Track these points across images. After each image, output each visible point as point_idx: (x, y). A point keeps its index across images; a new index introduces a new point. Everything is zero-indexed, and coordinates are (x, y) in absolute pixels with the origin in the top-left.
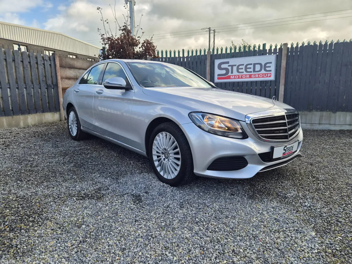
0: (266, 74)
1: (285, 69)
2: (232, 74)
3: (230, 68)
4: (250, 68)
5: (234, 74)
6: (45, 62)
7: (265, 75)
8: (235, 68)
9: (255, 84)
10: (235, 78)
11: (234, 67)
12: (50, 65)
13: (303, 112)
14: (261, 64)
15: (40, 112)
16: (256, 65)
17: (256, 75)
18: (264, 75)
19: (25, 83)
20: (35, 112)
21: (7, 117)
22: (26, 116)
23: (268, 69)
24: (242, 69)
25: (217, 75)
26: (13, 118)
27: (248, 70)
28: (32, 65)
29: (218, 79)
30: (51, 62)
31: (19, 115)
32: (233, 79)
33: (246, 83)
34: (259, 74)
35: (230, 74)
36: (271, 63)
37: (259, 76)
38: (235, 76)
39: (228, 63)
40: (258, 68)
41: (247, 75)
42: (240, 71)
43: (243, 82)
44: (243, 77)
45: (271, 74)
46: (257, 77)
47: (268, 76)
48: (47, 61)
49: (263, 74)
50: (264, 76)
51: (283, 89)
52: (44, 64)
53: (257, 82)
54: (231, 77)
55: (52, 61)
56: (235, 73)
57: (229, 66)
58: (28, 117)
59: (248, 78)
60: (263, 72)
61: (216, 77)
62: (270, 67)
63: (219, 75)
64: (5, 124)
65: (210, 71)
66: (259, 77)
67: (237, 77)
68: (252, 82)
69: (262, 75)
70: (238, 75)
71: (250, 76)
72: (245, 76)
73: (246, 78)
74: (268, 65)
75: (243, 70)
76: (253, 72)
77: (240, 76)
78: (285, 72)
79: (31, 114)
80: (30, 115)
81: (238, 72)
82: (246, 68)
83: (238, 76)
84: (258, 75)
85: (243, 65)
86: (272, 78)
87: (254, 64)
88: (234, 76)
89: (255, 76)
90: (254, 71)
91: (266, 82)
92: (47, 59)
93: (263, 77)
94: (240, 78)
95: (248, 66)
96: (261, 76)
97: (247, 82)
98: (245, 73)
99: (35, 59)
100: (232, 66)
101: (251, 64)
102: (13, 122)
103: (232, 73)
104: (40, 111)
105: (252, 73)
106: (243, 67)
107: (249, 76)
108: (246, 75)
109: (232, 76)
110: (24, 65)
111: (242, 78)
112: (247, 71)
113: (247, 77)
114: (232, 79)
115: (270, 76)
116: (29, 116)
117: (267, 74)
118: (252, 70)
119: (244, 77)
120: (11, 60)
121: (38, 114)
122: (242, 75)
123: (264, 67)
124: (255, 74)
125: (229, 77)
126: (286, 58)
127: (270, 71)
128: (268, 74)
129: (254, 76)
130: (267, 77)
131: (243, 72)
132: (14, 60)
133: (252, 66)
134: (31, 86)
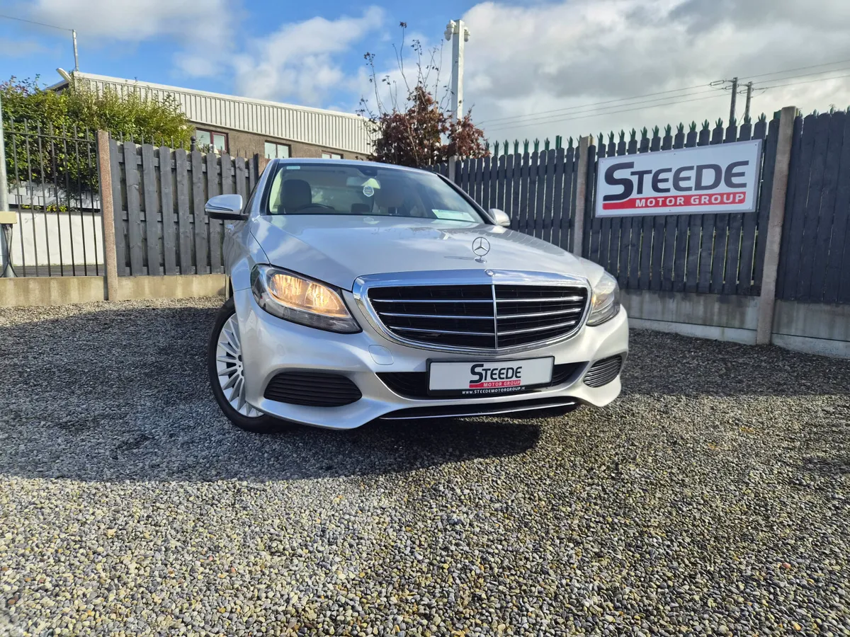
0: (732, 196)
1: (785, 179)
2: (640, 196)
3: (635, 179)
4: (688, 179)
5: (644, 195)
6: (238, 171)
7: (728, 199)
8: (648, 179)
9: (699, 222)
10: (647, 206)
11: (645, 176)
12: (248, 178)
13: (837, 306)
14: (717, 168)
15: (217, 272)
16: (704, 171)
17: (703, 197)
18: (723, 198)
19: (192, 212)
20: (208, 271)
21: (151, 277)
22: (190, 277)
23: (735, 180)
24: (666, 180)
25: (602, 199)
26: (163, 279)
27: (682, 184)
28: (209, 178)
29: (606, 207)
30: (249, 173)
31: (174, 275)
32: (642, 207)
33: (676, 217)
34: (710, 196)
35: (634, 195)
36: (746, 163)
37: (710, 200)
38: (647, 199)
39: (630, 165)
40: (708, 177)
41: (678, 198)
42: (661, 185)
43: (667, 217)
44: (668, 203)
45: (744, 193)
46: (705, 204)
47: (737, 201)
48: (241, 170)
49: (722, 195)
50: (725, 201)
51: (777, 238)
52: (234, 176)
53: (705, 217)
54: (638, 201)
55: (252, 171)
56: (648, 191)
57: (633, 173)
58: (192, 280)
59: (680, 205)
60: (723, 188)
61: (600, 202)
62: (742, 174)
63: (606, 198)
64: (147, 290)
65: (584, 187)
66: (710, 203)
67: (651, 202)
68: (691, 217)
69: (719, 197)
70: (655, 198)
71: (687, 201)
72: (673, 200)
73: (675, 205)
74: (736, 170)
75: (669, 185)
76: (695, 190)
77: (661, 200)
78: (784, 188)
79: (200, 274)
80: (197, 276)
81: (656, 188)
82: (677, 179)
83: (654, 201)
84: (708, 198)
85: (669, 170)
86: (748, 205)
87: (697, 166)
88: (644, 201)
89: (700, 200)
90: (698, 186)
91: (730, 217)
92: (243, 166)
93: (722, 202)
94: (660, 204)
95: (683, 174)
96: (716, 199)
97: (678, 217)
98: (673, 192)
99: (218, 167)
100: (641, 175)
101: (691, 168)
102: (164, 287)
103: (640, 191)
104: (218, 270)
105: (693, 192)
106: (670, 176)
107: (683, 199)
108: (676, 197)
109: (641, 199)
110: (194, 179)
111: (664, 204)
112: (677, 187)
113: (678, 204)
114: (638, 207)
115: (742, 201)
116: (194, 279)
117: (734, 194)
118: (692, 183)
119: (670, 201)
120: (169, 169)
121: (214, 276)
122: (666, 198)
123: (727, 175)
124: (701, 196)
125: (632, 204)
126: (788, 148)
127: (744, 185)
128: (737, 195)
129: (697, 201)
130: (733, 202)
131: (668, 190)
132: (174, 170)
133: (692, 174)
134: (204, 219)
